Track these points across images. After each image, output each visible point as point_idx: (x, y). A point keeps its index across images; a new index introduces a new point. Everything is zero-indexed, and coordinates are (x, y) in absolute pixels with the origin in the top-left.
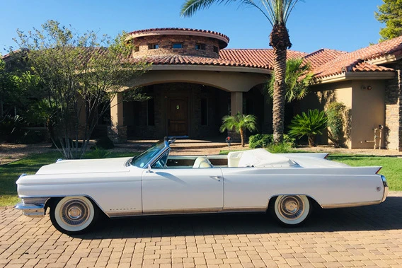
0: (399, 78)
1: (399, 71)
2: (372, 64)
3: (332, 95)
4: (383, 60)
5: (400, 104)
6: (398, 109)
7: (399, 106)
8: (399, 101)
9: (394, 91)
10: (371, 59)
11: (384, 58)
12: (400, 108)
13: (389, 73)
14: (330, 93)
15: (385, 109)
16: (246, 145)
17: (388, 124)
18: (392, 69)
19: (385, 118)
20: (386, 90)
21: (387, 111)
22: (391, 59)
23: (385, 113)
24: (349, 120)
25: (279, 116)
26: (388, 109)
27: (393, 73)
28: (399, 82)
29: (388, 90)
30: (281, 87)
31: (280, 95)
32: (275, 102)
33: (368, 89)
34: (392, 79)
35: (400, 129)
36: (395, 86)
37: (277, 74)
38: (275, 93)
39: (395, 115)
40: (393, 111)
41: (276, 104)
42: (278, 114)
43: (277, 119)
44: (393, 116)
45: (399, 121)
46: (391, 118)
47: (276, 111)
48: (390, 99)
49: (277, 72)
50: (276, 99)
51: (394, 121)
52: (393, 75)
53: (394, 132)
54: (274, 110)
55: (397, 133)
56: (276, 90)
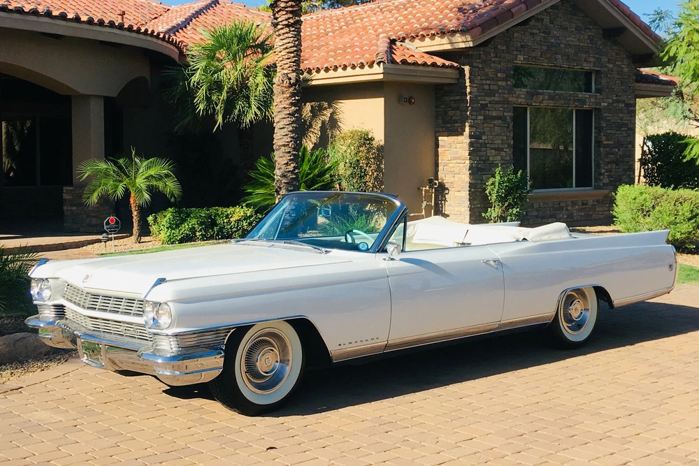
0: (468, 84)
1: (467, 68)
2: (417, 50)
3: (328, 113)
4: (442, 44)
5: (471, 137)
6: (466, 146)
7: (468, 140)
8: (467, 129)
9: (457, 109)
10: (413, 38)
11: (445, 40)
12: (471, 144)
13: (448, 70)
14: (321, 109)
15: (437, 146)
16: (144, 239)
17: (444, 175)
18: (455, 65)
19: (437, 165)
20: (437, 107)
21: (440, 150)
22: (462, 42)
23: (437, 155)
24: (379, 169)
25: (292, 157)
26: (444, 146)
27: (457, 72)
28: (468, 90)
29: (443, 107)
30: (295, 89)
31: (293, 108)
32: (281, 125)
33: (410, 102)
34: (452, 84)
35: (471, 186)
36: (458, 98)
37: (284, 57)
38: (281, 102)
39: (459, 158)
40: (455, 150)
41: (284, 128)
42: (289, 152)
43: (287, 164)
44: (455, 162)
45: (469, 170)
46: (450, 165)
47: (284, 145)
48: (449, 125)
49: (283, 53)
50: (284, 116)
51: (457, 170)
52: (457, 76)
53: (459, 194)
54: (281, 144)
55: (465, 194)
56: (285, 95)
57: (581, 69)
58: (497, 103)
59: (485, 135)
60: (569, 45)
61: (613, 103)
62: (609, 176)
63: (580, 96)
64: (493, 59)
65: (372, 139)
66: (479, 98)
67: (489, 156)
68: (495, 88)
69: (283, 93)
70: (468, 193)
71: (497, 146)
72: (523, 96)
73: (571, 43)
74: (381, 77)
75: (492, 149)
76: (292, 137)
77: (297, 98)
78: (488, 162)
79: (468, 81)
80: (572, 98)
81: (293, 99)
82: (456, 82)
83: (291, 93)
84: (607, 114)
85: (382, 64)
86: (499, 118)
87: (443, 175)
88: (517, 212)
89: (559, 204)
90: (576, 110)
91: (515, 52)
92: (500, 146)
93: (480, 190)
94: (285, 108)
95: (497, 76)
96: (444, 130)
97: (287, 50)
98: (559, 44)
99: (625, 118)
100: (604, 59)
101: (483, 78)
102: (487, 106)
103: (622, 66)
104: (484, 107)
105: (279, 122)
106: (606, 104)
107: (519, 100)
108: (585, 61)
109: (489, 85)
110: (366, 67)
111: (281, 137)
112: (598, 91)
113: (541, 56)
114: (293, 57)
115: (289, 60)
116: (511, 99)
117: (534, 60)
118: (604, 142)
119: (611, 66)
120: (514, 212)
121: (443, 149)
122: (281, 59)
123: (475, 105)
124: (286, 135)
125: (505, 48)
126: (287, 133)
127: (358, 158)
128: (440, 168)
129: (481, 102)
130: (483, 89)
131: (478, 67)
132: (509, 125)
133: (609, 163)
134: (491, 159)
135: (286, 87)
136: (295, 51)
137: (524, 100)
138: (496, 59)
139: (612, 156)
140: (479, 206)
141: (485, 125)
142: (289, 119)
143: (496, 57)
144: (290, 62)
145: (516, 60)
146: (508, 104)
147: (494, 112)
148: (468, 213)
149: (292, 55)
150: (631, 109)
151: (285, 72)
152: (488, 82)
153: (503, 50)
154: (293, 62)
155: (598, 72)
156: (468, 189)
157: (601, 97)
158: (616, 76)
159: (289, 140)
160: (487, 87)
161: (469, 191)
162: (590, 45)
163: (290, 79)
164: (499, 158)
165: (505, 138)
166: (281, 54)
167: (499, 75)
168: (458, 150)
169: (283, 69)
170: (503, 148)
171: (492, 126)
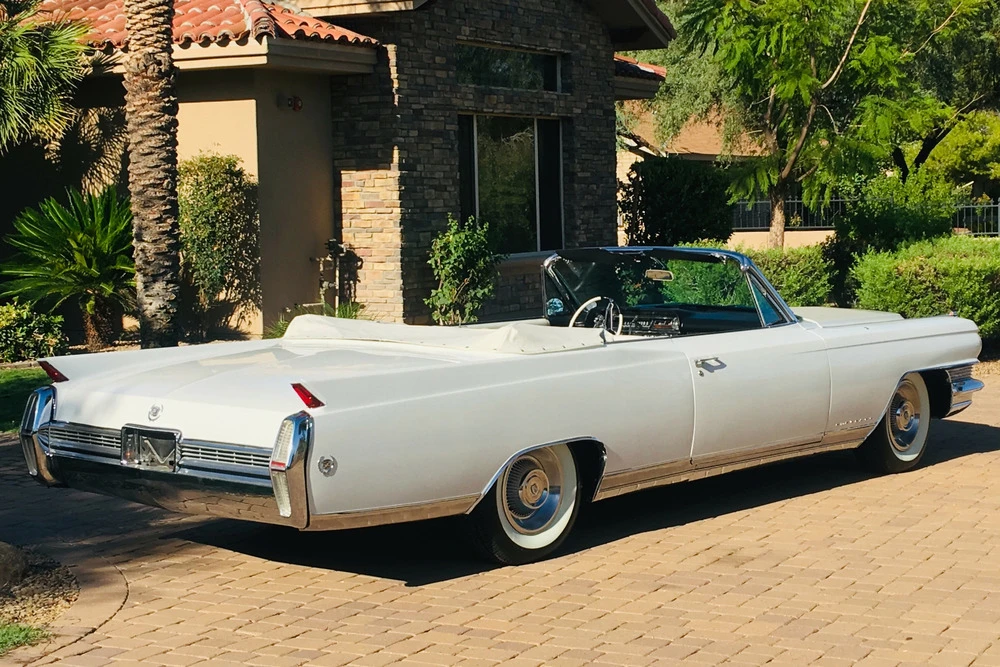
0: (394, 74)
1: (391, 48)
2: (304, 14)
4: (354, 4)
5: (401, 167)
6: (395, 184)
7: (398, 174)
9: (375, 118)
12: (402, 180)
13: (362, 51)
15: (337, 183)
17: (352, 236)
18: (374, 41)
19: (338, 217)
20: (335, 114)
21: (344, 190)
23: (336, 200)
24: (249, 228)
25: (168, 207)
26: (350, 184)
27: (373, 53)
28: (396, 85)
29: (346, 114)
30: (169, 83)
31: (167, 116)
32: (144, 148)
33: (295, 107)
34: (363, 75)
35: (404, 251)
36: (375, 99)
37: (146, 23)
38: (143, 105)
39: (381, 204)
40: (372, 190)
41: (151, 153)
42: (163, 198)
43: (160, 220)
44: (373, 210)
45: (401, 224)
46: (363, 217)
47: (153, 185)
48: (359, 147)
49: (143, 16)
50: (150, 131)
51: (376, 225)
52: (373, 61)
53: (381, 266)
54: (147, 182)
55: (394, 267)
56: (151, 94)
57: (545, 50)
58: (436, 107)
59: (420, 163)
60: (529, 10)
61: (588, 108)
62: (587, 231)
63: (546, 96)
64: (428, 32)
65: (240, 174)
66: (411, 99)
67: (427, 200)
68: (431, 81)
69: (146, 90)
70: (399, 264)
71: (437, 183)
72: (471, 97)
73: (531, 7)
74: (263, 60)
75: (431, 187)
76: (165, 170)
77: (172, 99)
78: (426, 210)
79: (393, 70)
80: (536, 101)
81: (166, 100)
82: (372, 72)
83: (162, 89)
84: (581, 128)
85: (265, 38)
86: (437, 134)
87: (350, 235)
88: (484, 294)
89: (524, 280)
90: (538, 120)
91: (458, 21)
92: (443, 183)
93: (417, 259)
94: (151, 116)
95: (434, 62)
96: (348, 154)
97: (151, 11)
98: (516, 8)
99: (604, 134)
100: (575, 36)
101: (415, 64)
102: (422, 114)
103: (598, 47)
104: (418, 113)
105: (140, 142)
106: (579, 111)
107: (466, 103)
108: (551, 38)
109: (424, 76)
110: (233, 44)
111: (147, 170)
112: (567, 88)
113: (493, 29)
114: (163, 23)
115: (156, 29)
116: (454, 101)
117: (484, 35)
118: (579, 175)
119: (584, 46)
120: (479, 295)
121: (348, 189)
122: (139, 26)
123: (406, 112)
124: (157, 166)
125: (443, 13)
126: (158, 162)
127: (221, 207)
128: (345, 222)
129: (414, 106)
130: (417, 84)
131: (408, 46)
132: (453, 145)
133: (586, 208)
134: (430, 204)
135: (152, 78)
136: (166, 12)
137: (472, 103)
138: (433, 32)
139: (590, 197)
140: (416, 286)
141: (421, 146)
142: (161, 137)
143: (432, 28)
144: (158, 33)
145: (460, 34)
146: (451, 109)
147: (432, 124)
148: (401, 300)
149: (161, 19)
150: (610, 118)
151: (150, 50)
152: (422, 72)
153: (442, 17)
154: (163, 33)
155: (565, 57)
156: (400, 257)
157: (573, 98)
158: (591, 64)
159: (162, 175)
160: (420, 80)
161: (401, 261)
162: (556, 11)
163: (159, 63)
164: (441, 203)
165: (447, 168)
166: (139, 17)
167: (438, 59)
168: (380, 189)
169: (144, 45)
170: (446, 186)
171: (430, 148)
